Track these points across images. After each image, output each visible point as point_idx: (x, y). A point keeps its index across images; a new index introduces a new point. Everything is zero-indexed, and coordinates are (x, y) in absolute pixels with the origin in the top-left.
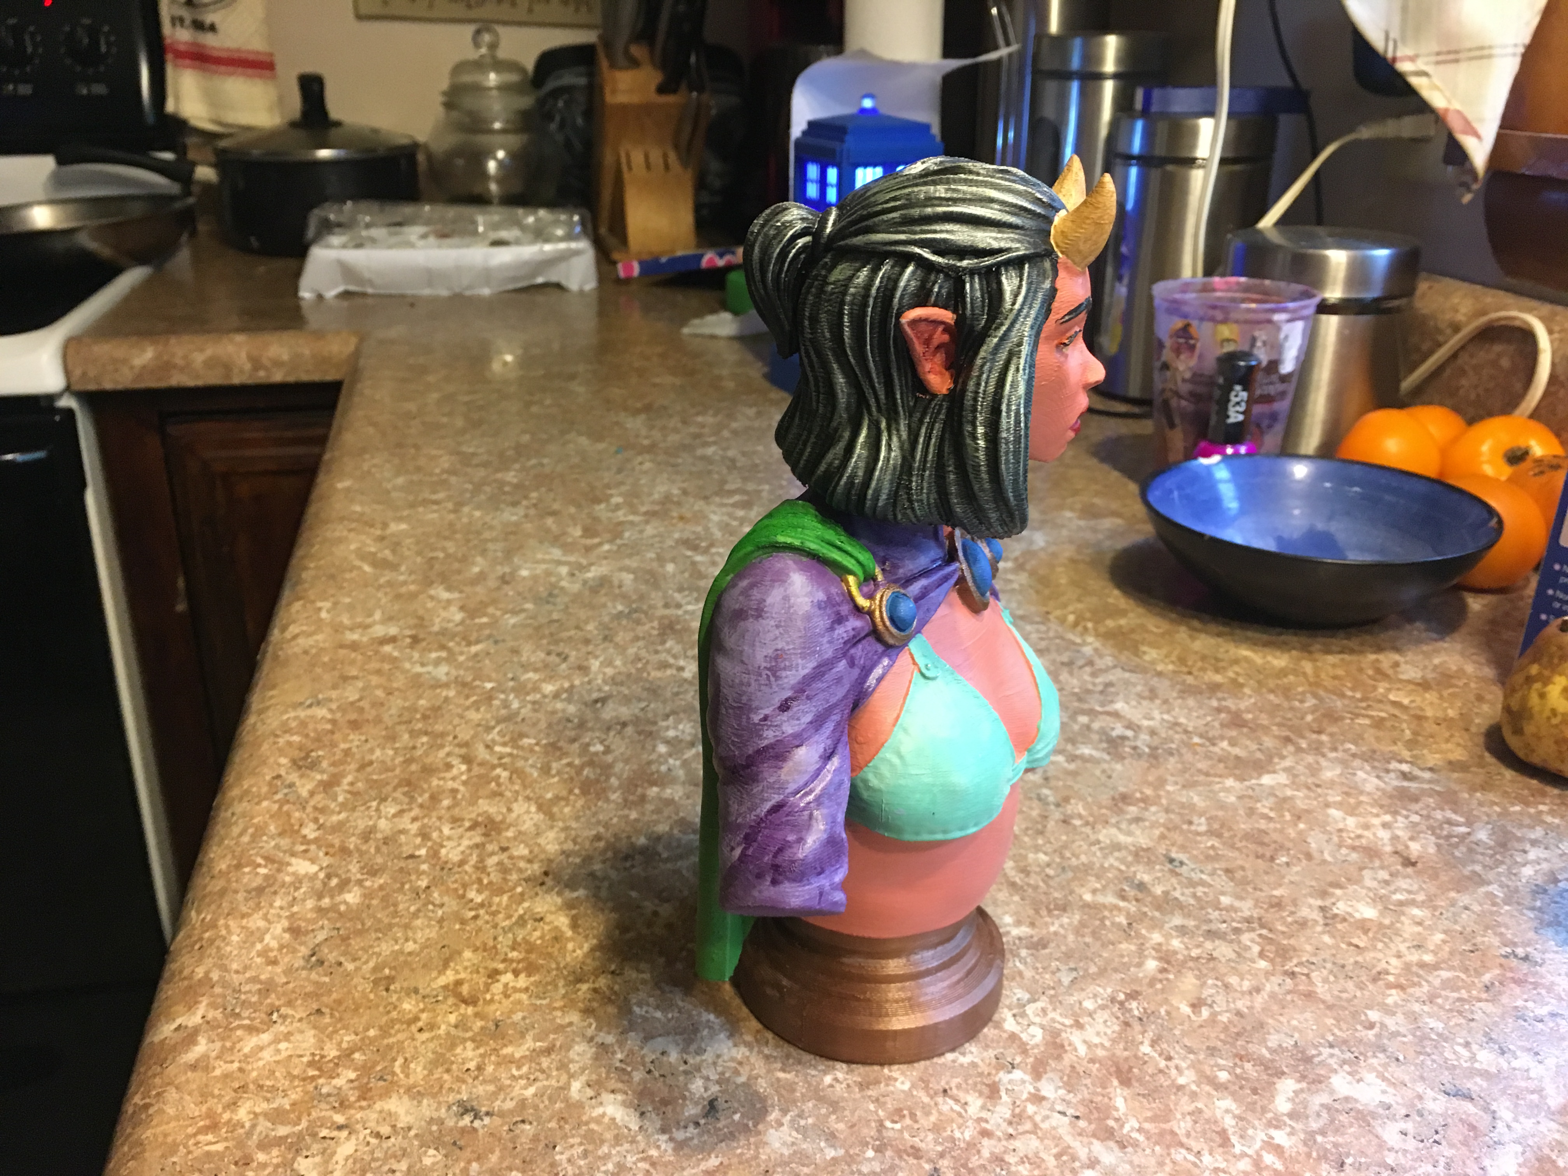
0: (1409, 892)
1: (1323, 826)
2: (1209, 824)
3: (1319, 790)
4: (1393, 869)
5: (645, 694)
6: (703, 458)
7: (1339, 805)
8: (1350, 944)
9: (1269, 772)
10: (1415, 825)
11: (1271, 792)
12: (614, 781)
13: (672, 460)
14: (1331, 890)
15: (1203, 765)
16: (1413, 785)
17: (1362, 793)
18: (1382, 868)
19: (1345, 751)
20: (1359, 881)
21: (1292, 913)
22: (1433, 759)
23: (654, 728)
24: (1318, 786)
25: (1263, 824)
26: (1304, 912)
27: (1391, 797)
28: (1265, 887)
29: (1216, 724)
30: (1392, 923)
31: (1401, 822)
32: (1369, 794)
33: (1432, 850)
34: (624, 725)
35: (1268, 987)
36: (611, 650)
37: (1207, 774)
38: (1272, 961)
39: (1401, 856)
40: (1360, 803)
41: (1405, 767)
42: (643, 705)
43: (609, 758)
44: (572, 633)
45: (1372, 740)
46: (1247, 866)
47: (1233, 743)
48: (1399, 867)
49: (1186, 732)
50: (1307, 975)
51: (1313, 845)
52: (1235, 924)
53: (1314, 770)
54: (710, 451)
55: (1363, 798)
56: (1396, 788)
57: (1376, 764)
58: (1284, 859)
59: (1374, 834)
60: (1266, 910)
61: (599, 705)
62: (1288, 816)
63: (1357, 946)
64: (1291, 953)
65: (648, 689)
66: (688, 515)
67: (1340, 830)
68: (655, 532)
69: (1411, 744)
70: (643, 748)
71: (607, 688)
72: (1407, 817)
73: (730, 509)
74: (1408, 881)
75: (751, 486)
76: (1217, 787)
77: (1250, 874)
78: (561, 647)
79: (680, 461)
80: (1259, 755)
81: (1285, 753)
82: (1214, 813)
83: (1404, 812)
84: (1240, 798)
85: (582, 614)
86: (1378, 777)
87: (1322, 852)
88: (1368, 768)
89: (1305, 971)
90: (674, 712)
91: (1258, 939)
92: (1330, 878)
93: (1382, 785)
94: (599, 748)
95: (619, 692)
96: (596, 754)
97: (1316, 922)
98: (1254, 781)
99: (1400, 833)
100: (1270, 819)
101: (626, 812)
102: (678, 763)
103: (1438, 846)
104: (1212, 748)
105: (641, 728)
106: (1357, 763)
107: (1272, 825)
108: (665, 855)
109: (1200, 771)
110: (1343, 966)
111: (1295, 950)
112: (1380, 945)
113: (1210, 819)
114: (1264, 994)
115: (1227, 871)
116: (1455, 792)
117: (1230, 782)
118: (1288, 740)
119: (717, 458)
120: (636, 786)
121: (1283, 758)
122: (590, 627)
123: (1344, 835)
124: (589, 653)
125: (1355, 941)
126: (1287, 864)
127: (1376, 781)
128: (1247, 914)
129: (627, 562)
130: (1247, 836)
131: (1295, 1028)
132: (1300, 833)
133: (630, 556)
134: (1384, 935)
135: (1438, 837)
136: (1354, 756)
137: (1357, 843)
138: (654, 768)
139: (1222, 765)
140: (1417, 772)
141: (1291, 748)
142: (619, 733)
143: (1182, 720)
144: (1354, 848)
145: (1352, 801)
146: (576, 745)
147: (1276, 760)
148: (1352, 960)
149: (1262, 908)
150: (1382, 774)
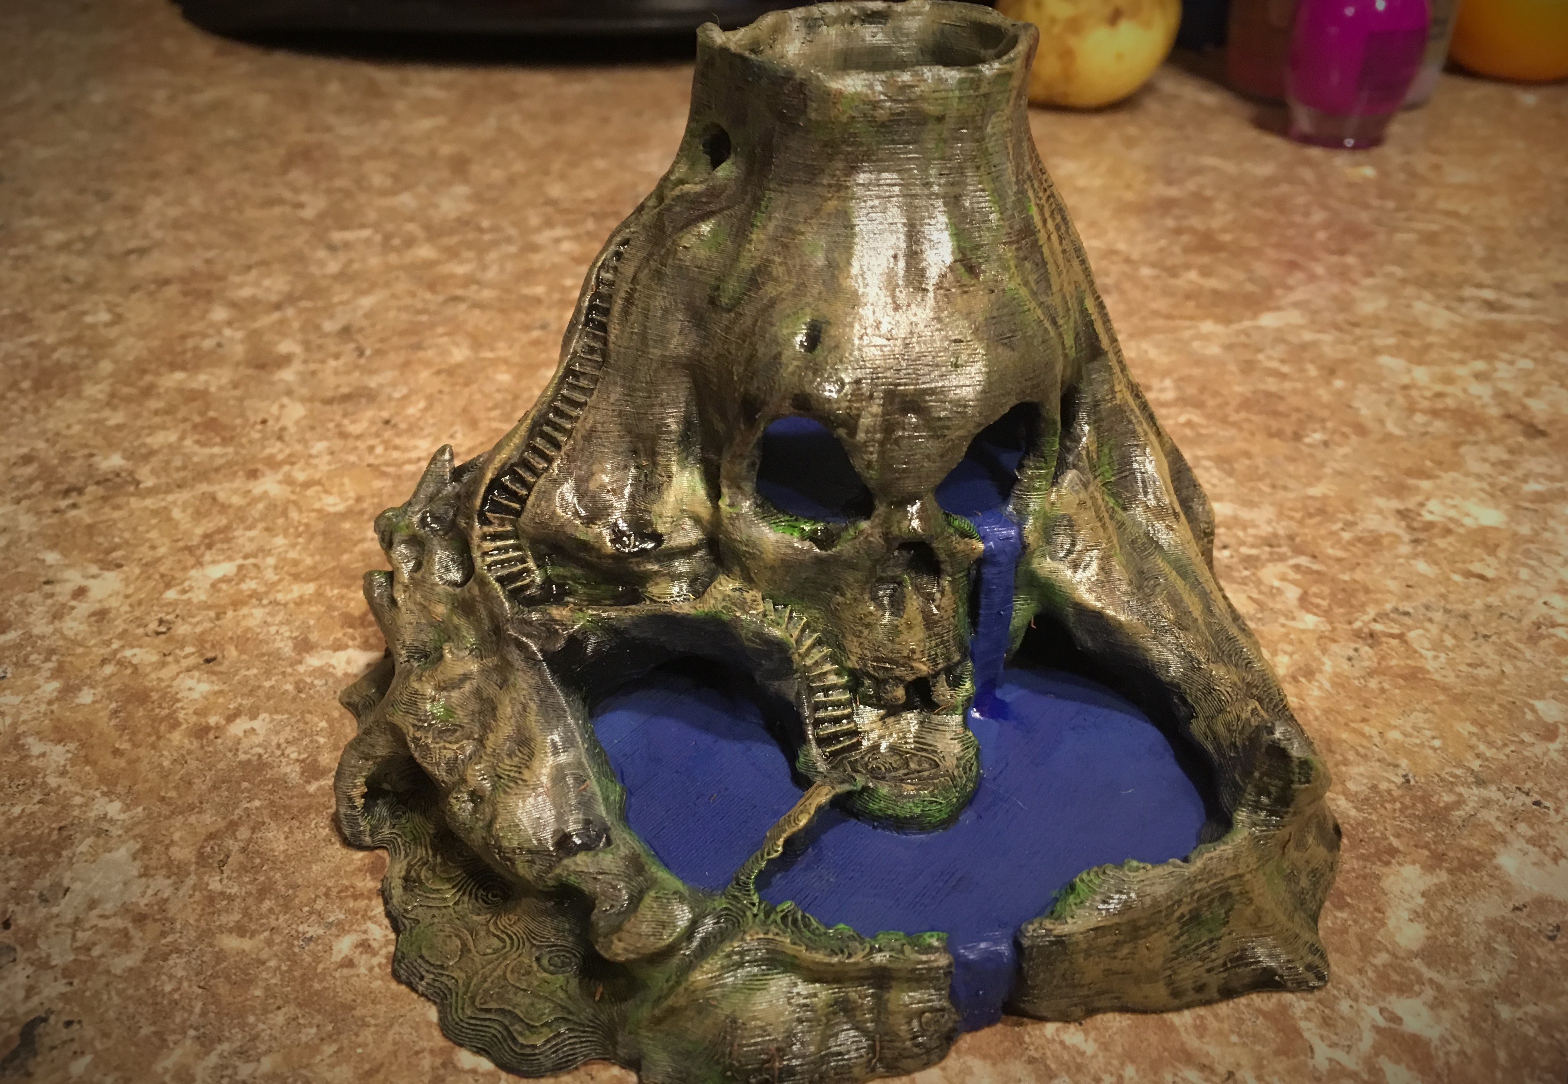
0: (1552, 478)
1: (1375, 381)
2: (1178, 388)
3: (1358, 331)
4: (1510, 441)
7: (1396, 351)
8: (1469, 574)
9: (1269, 309)
10: (1528, 373)
11: (1279, 337)
12: (106, 366)
14: (1411, 482)
15: (1161, 304)
16: (1507, 318)
17: (1428, 331)
18: (1494, 441)
19: (1390, 275)
20: (1456, 465)
21: (1349, 525)
22: (1529, 281)
24: (1355, 325)
25: (1272, 385)
26: (1372, 522)
27: (1477, 335)
28: (1291, 484)
29: (1177, 249)
30: (1537, 533)
31: (1503, 371)
32: (1440, 332)
34: (166, 282)
35: (1328, 666)
36: (191, 186)
37: (1169, 317)
38: (1327, 614)
39: (1521, 422)
40: (1429, 347)
41: (1489, 294)
43: (114, 332)
45: (1424, 259)
46: (1255, 449)
47: (1205, 272)
48: (1521, 439)
49: (1127, 260)
50: (1401, 637)
51: (1365, 412)
52: (1244, 550)
53: (1344, 304)
55: (1431, 339)
56: (1483, 323)
57: (1442, 291)
58: (1318, 436)
59: (1465, 391)
60: (1301, 522)
62: (1312, 371)
63: (1482, 577)
64: (1362, 597)
67: (1405, 387)
69: (1489, 262)
70: (184, 314)
71: (158, 234)
72: (1511, 363)
74: (1543, 460)
76: (1187, 334)
77: (1260, 462)
80: (1250, 287)
81: (1291, 281)
82: (1186, 371)
83: (1505, 356)
84: (1229, 347)
86: (1448, 308)
87: (1381, 422)
88: (1429, 297)
89: (1396, 630)
90: (263, 263)
91: (1292, 575)
92: (1406, 463)
93: (1458, 319)
94: (104, 316)
96: (93, 327)
97: (1397, 537)
98: (1246, 324)
99: (1508, 387)
100: (1283, 376)
101: (106, 413)
102: (240, 335)
104: (1172, 281)
105: (192, 286)
106: (1410, 290)
107: (1288, 385)
108: (149, 482)
109: (1156, 313)
110: (1466, 616)
111: (1367, 591)
112: (1524, 574)
113: (1182, 381)
114: (1324, 679)
117: (1208, 326)
118: (1293, 266)
120: (144, 372)
121: (1289, 288)
123: (1414, 393)
124: (150, 190)
125: (1477, 567)
126: (1326, 444)
127: (1446, 314)
128: (1266, 530)
130: (1246, 404)
131: (1398, 748)
132: (1339, 393)
134: (1527, 553)
136: (1404, 281)
137: (1439, 405)
138: (190, 343)
139: (1191, 304)
140: (1508, 300)
141: (1299, 276)
142: (150, 294)
143: (1122, 246)
144: (1435, 413)
145: (1415, 343)
146: (63, 314)
147: (1278, 292)
148: (1479, 604)
149: (1291, 518)
150: (1455, 304)
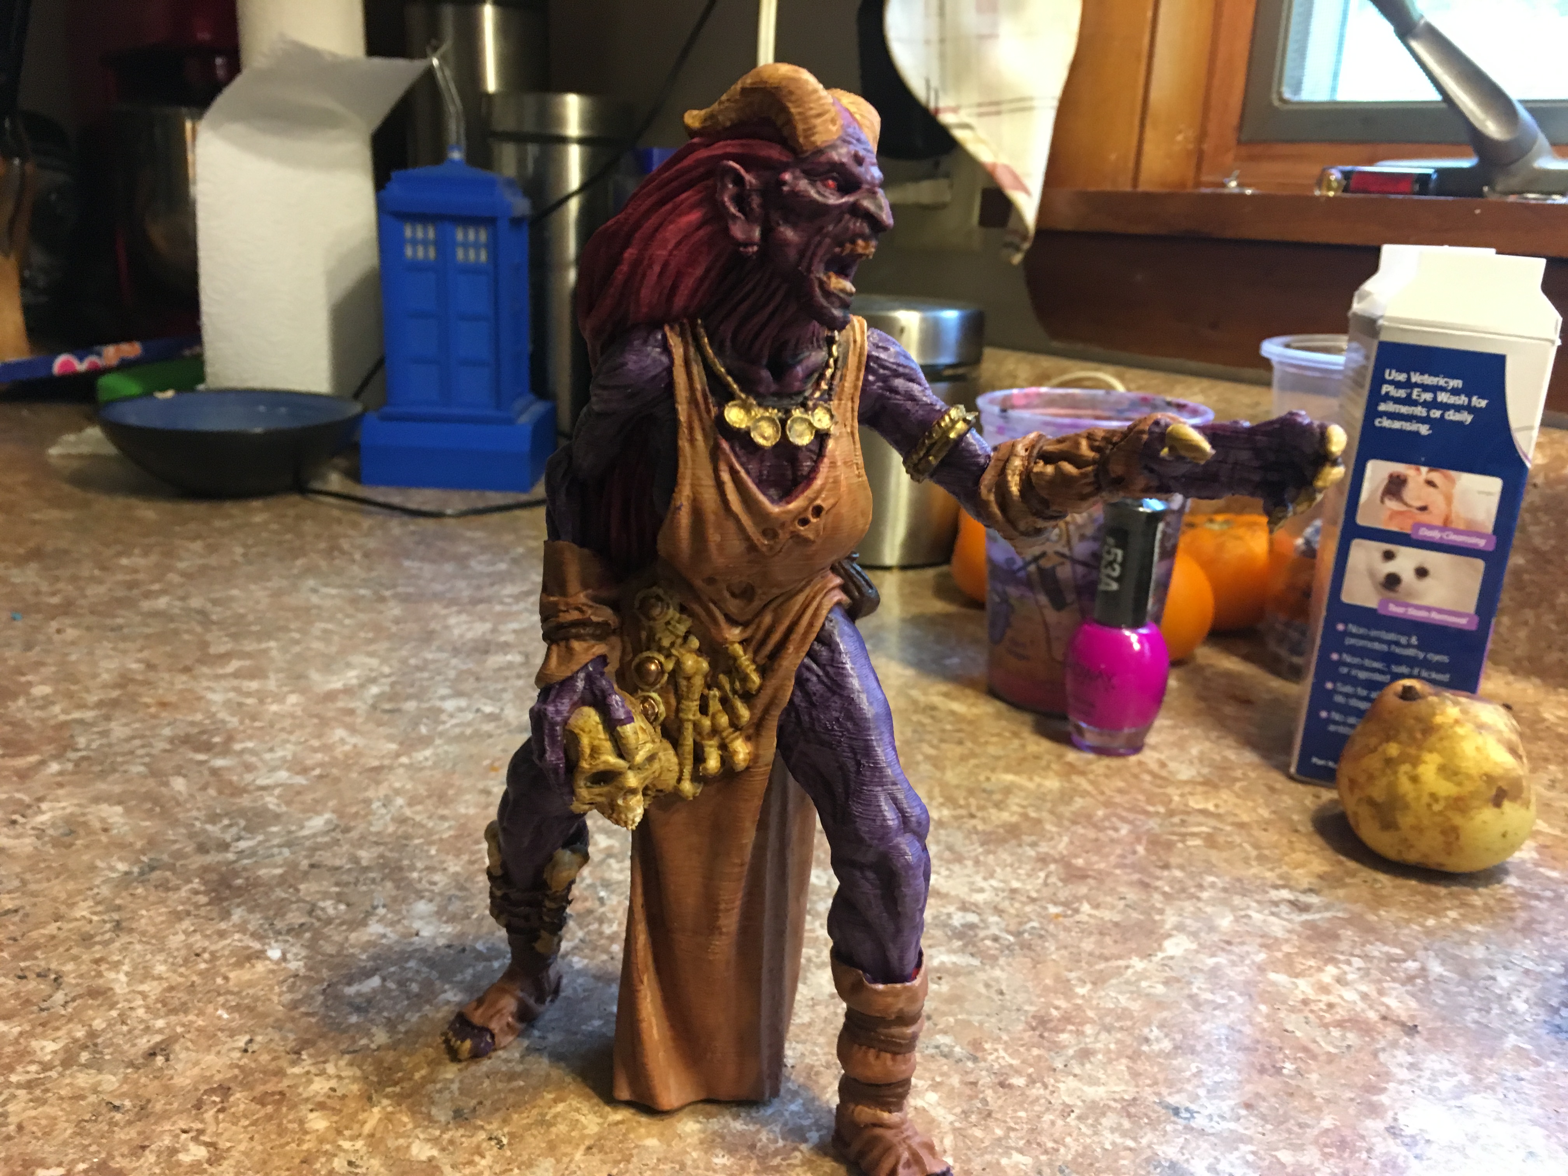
0: (1449, 1074)
1: (1283, 1001)
3: (1236, 950)
4: (1402, 1043)
5: (237, 1020)
6: (156, 614)
7: (1274, 966)
9: (1164, 937)
10: (1366, 972)
11: (1191, 965)
13: (109, 622)
14: (1374, 1099)
15: (1089, 945)
16: (1315, 917)
17: (1278, 940)
18: (1393, 1046)
19: (1213, 885)
20: (1388, 1075)
22: (1303, 877)
23: (286, 1083)
24: (1229, 943)
25: (1224, 1018)
26: (1380, 1145)
27: (1309, 939)
28: (1308, 1120)
29: (1056, 881)
31: (1349, 971)
32: (1286, 941)
33: (1413, 1004)
36: (138, 947)
37: (1104, 958)
39: (1395, 1022)
40: (1288, 955)
41: (1287, 895)
42: (241, 1041)
44: (52, 928)
45: (1223, 865)
46: (1261, 1090)
47: (1094, 903)
48: (1407, 1040)
49: (1032, 900)
51: (1299, 1034)
53: (1206, 922)
54: (162, 602)
55: (1285, 949)
56: (1304, 924)
57: (1256, 897)
58: (1289, 1066)
59: (1342, 998)
60: (1340, 1157)
61: (160, 1060)
62: (1238, 998)
65: (237, 1008)
66: (173, 698)
67: (1305, 1002)
68: (127, 731)
69: (1265, 862)
70: (282, 1131)
71: (161, 1023)
72: (1349, 963)
73: (236, 683)
74: (1432, 1056)
75: (250, 646)
76: (1130, 975)
77: (1274, 1102)
78: (41, 960)
79: (120, 621)
80: (1134, 914)
81: (1157, 904)
82: (1159, 1016)
83: (1341, 957)
84: (1167, 984)
85: (59, 889)
86: (1273, 914)
87: (1316, 1042)
88: (1254, 904)
92: (1359, 1081)
93: (1289, 926)
95: (187, 1026)
98: (1160, 955)
99: (1364, 988)
100: (1223, 1007)
103: (1413, 995)
104: (1078, 917)
105: (260, 1089)
106: (1237, 900)
107: (1233, 1016)
109: (1093, 956)
113: (1163, 1028)
115: (1248, 1106)
116: (1361, 916)
117: (1137, 963)
118: (1145, 885)
119: (176, 611)
121: (1161, 912)
122: (82, 910)
123: (1314, 1007)
124: (97, 962)
126: (1299, 1072)
127: (1276, 920)
129: (101, 786)
132: (1268, 1017)
133: (103, 775)
135: (1403, 984)
136: (1225, 890)
137: (1337, 1017)
139: (1109, 940)
140: (1302, 898)
141: (1157, 896)
143: (1015, 884)
144: (1341, 1025)
145: (1279, 955)
147: (1157, 917)
149: (1331, 1155)
150: (1274, 909)
